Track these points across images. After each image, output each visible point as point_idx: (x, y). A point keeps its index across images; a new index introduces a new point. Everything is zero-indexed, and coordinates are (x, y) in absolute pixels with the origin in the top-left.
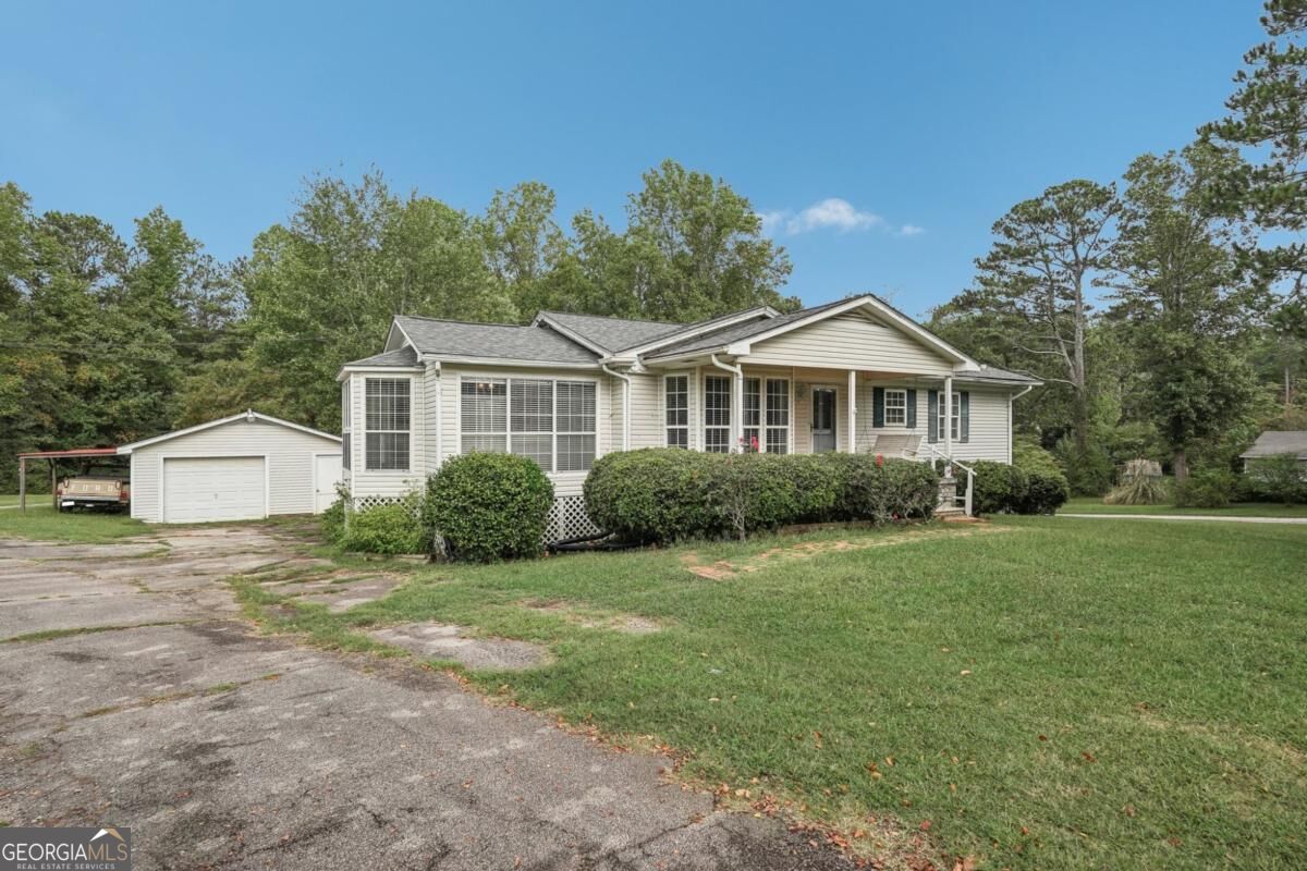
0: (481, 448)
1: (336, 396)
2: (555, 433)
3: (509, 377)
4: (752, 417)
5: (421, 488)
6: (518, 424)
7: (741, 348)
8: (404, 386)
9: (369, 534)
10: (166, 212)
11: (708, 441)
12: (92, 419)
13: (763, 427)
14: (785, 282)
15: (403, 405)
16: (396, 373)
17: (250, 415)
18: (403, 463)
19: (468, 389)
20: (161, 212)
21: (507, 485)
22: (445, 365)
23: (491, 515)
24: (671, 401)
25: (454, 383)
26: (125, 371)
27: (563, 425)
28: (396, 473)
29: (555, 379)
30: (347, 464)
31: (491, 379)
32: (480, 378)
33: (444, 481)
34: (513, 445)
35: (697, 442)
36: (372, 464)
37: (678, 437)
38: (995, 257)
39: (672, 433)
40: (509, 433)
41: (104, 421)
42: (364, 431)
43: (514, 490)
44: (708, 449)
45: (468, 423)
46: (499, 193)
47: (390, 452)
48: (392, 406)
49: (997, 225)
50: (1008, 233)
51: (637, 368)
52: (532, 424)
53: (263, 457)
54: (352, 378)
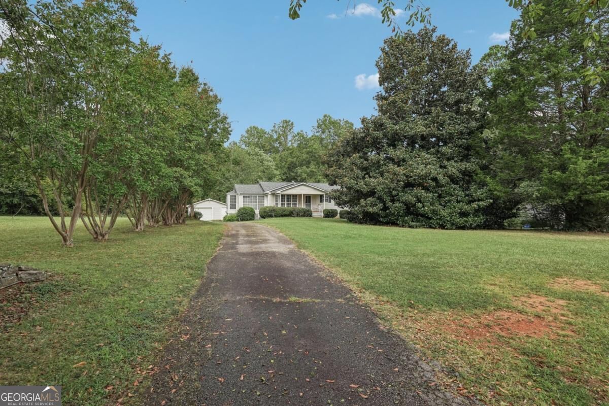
0: (245, 206)
1: (225, 197)
2: (257, 204)
3: (250, 195)
5: (237, 212)
6: (251, 202)
7: (279, 192)
8: (235, 196)
9: (230, 218)
13: (292, 203)
15: (235, 199)
16: (234, 194)
17: (209, 199)
18: (235, 208)
19: (244, 197)
21: (247, 211)
22: (241, 194)
23: (245, 215)
24: (276, 199)
25: (242, 196)
27: (259, 203)
28: (234, 210)
29: (257, 195)
30: (227, 209)
31: (247, 195)
32: (245, 195)
33: (240, 210)
34: (251, 205)
35: (279, 206)
36: (231, 208)
37: (277, 204)
42: (230, 203)
44: (281, 206)
45: (244, 202)
46: (275, 124)
47: (233, 206)
48: (234, 199)
51: (270, 193)
52: (254, 202)
53: (211, 208)
54: (228, 195)
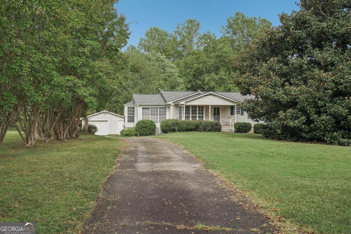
0: (145, 119)
2: (158, 116)
3: (150, 106)
5: (135, 125)
6: (152, 115)
8: (134, 108)
9: (128, 133)
11: (185, 118)
13: (197, 115)
15: (134, 111)
16: (132, 106)
17: (105, 111)
18: (133, 122)
19: (143, 108)
21: (147, 124)
22: (139, 105)
23: (144, 129)
24: (179, 111)
25: (141, 108)
27: (160, 115)
29: (158, 106)
30: (124, 122)
31: (147, 107)
32: (145, 107)
33: (138, 123)
34: (151, 118)
35: (183, 119)
36: (128, 121)
37: (180, 117)
40: (150, 116)
42: (127, 116)
43: (148, 125)
44: (185, 119)
45: (143, 115)
46: (179, 24)
47: (131, 119)
48: (132, 110)
51: (172, 104)
52: (154, 115)
53: (107, 121)
54: (125, 107)
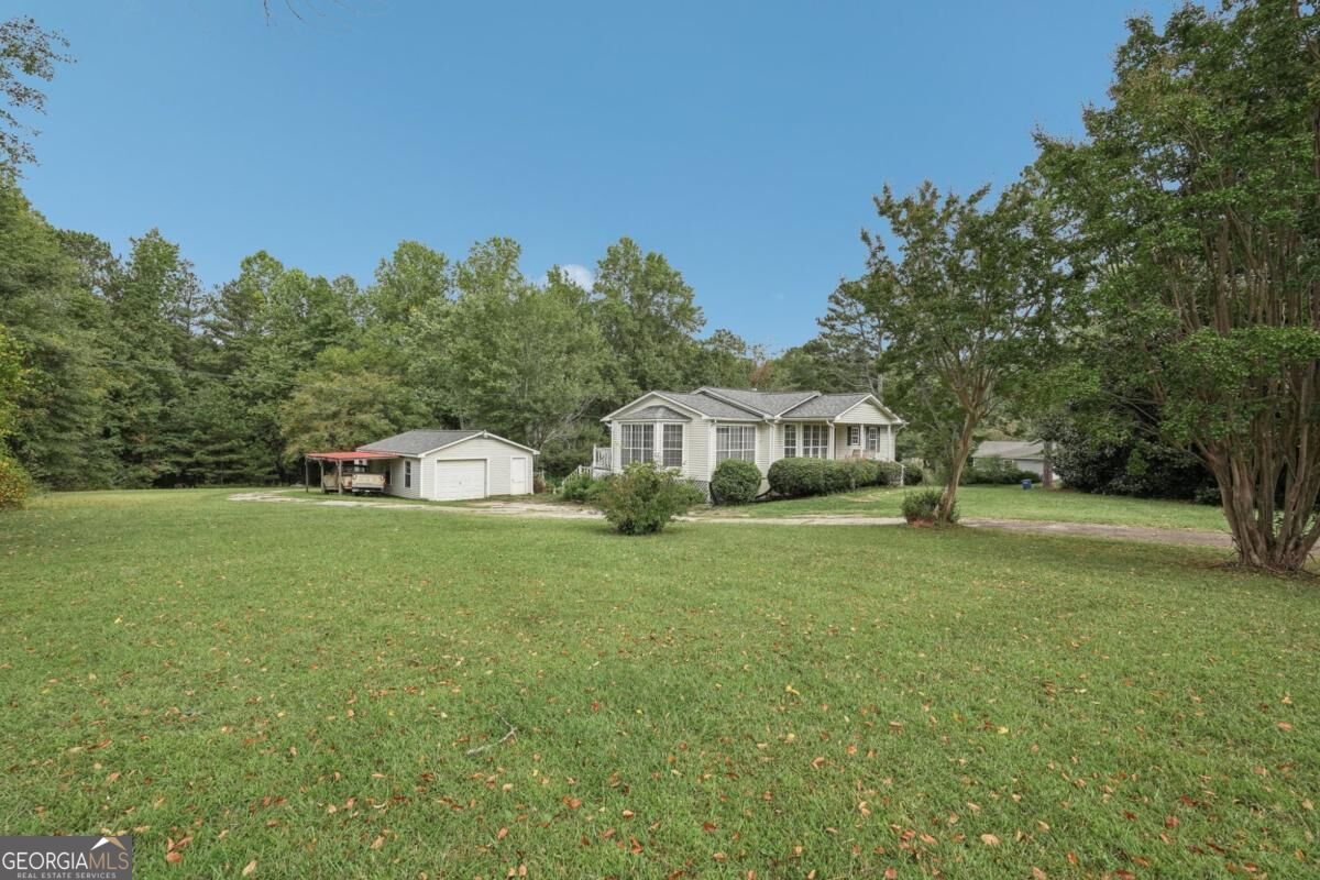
3: (730, 425)
4: (806, 443)
8: (680, 427)
10: (161, 234)
12: (116, 423)
13: (811, 447)
14: (699, 331)
20: (157, 234)
24: (787, 436)
25: (715, 428)
26: (141, 380)
32: (721, 425)
38: (830, 319)
39: (787, 450)
40: (730, 450)
41: (126, 424)
45: (718, 445)
49: (830, 297)
50: (838, 302)
51: (778, 421)
53: (485, 460)
